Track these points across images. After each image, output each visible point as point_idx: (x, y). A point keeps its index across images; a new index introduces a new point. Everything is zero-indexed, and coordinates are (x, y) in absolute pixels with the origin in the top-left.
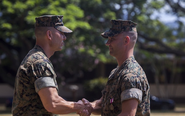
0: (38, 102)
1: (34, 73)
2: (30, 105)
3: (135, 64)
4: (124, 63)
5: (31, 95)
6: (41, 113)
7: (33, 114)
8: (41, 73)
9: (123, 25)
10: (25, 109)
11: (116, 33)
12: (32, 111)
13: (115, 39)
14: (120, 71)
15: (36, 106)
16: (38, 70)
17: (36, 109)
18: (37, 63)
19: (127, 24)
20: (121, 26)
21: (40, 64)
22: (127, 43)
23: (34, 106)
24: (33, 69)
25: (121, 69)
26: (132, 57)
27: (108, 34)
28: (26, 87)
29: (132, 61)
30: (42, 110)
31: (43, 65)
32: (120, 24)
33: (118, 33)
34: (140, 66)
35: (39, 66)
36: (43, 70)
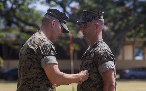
0: (43, 74)
1: (42, 52)
2: (37, 77)
3: (104, 44)
4: (95, 44)
5: (38, 68)
6: (45, 83)
7: (39, 84)
8: (47, 52)
9: (94, 14)
10: (32, 80)
11: (88, 21)
12: (39, 81)
13: (87, 26)
14: (92, 50)
15: (41, 77)
16: (45, 50)
17: (41, 80)
18: (44, 45)
19: (97, 14)
20: (92, 16)
21: (46, 46)
22: (98, 29)
23: (40, 78)
24: (41, 49)
25: (93, 48)
26: (101, 39)
27: (82, 22)
28: (34, 62)
29: (102, 42)
30: (46, 81)
31: (49, 47)
32: (91, 14)
33: (90, 21)
34: (108, 46)
35: (45, 47)
36: (49, 50)
